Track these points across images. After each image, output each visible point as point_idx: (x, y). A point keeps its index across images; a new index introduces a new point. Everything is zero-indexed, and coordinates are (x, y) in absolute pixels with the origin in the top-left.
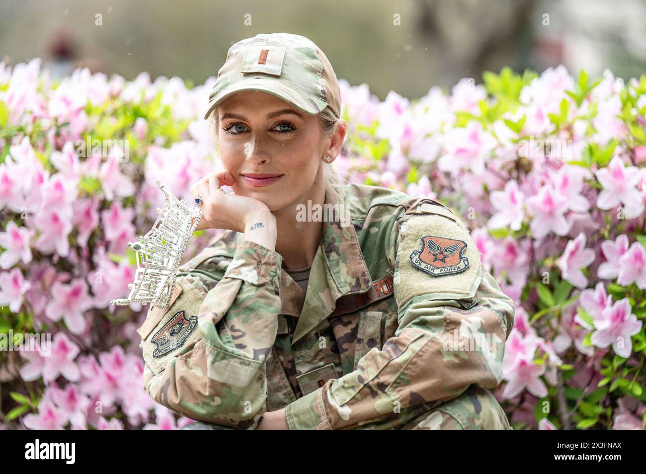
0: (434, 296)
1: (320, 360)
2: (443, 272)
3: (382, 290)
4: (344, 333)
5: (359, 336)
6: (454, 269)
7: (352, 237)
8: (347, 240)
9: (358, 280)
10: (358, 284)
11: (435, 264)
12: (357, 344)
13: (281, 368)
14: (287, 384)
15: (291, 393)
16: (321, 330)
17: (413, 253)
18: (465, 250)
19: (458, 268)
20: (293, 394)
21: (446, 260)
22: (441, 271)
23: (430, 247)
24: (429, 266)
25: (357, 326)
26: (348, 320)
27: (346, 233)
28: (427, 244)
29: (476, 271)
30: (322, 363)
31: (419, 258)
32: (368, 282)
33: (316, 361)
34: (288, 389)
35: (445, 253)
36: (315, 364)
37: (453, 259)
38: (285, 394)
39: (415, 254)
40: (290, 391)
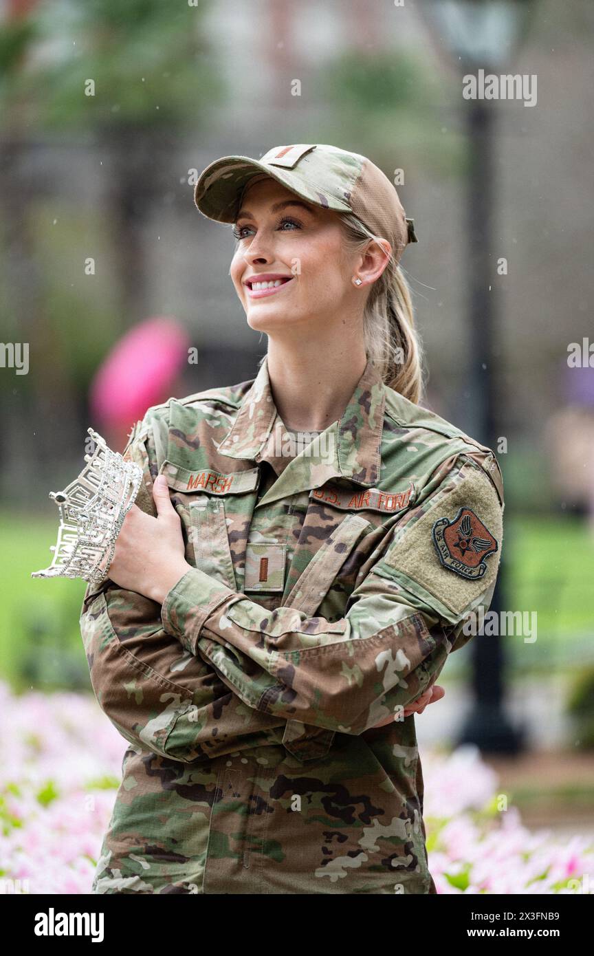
0: (421, 593)
1: (276, 536)
2: (453, 565)
3: (384, 504)
4: (317, 526)
5: (331, 537)
6: (465, 571)
7: (376, 427)
8: (370, 428)
9: (365, 470)
10: (363, 475)
11: (454, 549)
12: (325, 544)
13: (225, 531)
14: (228, 550)
15: (230, 561)
16: (294, 506)
17: (443, 520)
18: (491, 555)
19: (470, 573)
20: (231, 563)
21: (465, 554)
22: (453, 563)
23: (463, 526)
24: (445, 547)
25: (336, 526)
26: (331, 515)
27: (372, 421)
28: (462, 519)
29: (483, 588)
30: (276, 540)
31: (445, 529)
32: (376, 478)
33: (271, 535)
34: (227, 556)
35: (471, 544)
36: (268, 537)
37: (473, 555)
38: (222, 561)
39: (443, 522)
40: (228, 558)
